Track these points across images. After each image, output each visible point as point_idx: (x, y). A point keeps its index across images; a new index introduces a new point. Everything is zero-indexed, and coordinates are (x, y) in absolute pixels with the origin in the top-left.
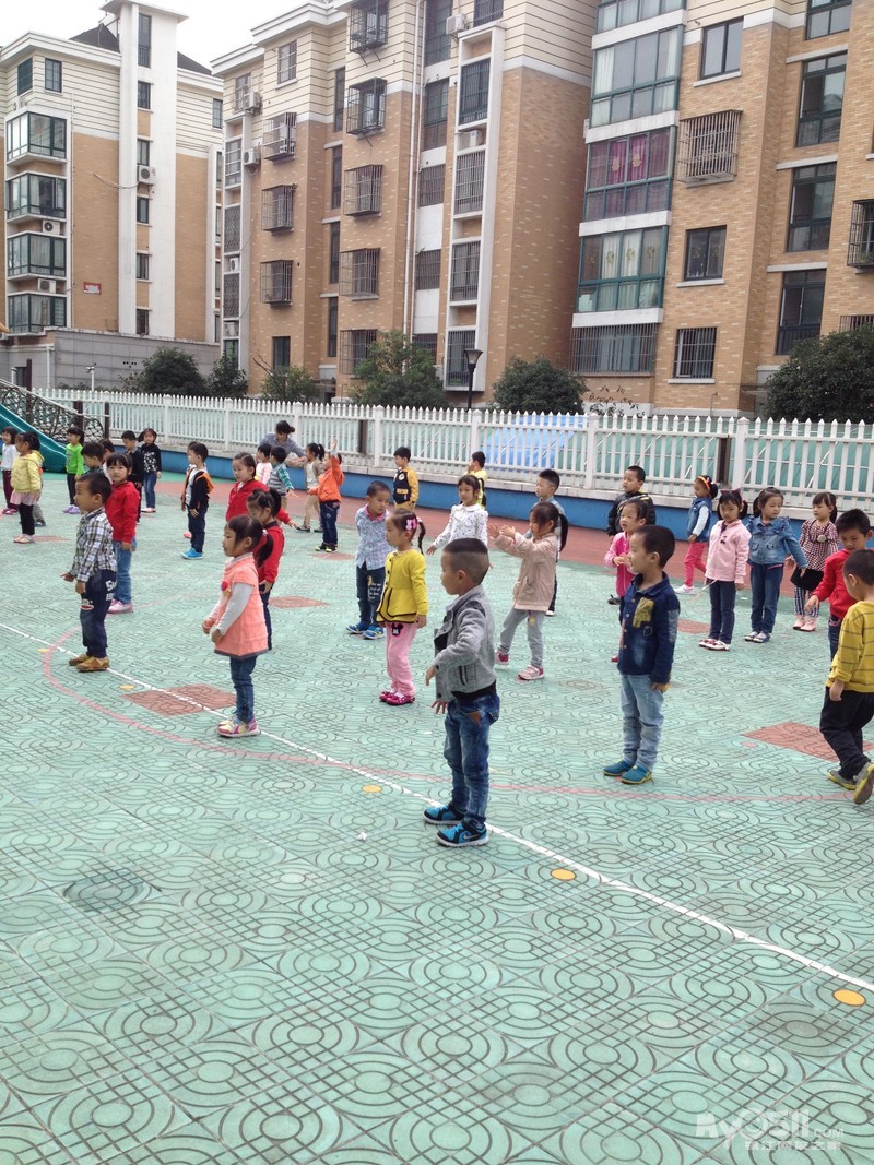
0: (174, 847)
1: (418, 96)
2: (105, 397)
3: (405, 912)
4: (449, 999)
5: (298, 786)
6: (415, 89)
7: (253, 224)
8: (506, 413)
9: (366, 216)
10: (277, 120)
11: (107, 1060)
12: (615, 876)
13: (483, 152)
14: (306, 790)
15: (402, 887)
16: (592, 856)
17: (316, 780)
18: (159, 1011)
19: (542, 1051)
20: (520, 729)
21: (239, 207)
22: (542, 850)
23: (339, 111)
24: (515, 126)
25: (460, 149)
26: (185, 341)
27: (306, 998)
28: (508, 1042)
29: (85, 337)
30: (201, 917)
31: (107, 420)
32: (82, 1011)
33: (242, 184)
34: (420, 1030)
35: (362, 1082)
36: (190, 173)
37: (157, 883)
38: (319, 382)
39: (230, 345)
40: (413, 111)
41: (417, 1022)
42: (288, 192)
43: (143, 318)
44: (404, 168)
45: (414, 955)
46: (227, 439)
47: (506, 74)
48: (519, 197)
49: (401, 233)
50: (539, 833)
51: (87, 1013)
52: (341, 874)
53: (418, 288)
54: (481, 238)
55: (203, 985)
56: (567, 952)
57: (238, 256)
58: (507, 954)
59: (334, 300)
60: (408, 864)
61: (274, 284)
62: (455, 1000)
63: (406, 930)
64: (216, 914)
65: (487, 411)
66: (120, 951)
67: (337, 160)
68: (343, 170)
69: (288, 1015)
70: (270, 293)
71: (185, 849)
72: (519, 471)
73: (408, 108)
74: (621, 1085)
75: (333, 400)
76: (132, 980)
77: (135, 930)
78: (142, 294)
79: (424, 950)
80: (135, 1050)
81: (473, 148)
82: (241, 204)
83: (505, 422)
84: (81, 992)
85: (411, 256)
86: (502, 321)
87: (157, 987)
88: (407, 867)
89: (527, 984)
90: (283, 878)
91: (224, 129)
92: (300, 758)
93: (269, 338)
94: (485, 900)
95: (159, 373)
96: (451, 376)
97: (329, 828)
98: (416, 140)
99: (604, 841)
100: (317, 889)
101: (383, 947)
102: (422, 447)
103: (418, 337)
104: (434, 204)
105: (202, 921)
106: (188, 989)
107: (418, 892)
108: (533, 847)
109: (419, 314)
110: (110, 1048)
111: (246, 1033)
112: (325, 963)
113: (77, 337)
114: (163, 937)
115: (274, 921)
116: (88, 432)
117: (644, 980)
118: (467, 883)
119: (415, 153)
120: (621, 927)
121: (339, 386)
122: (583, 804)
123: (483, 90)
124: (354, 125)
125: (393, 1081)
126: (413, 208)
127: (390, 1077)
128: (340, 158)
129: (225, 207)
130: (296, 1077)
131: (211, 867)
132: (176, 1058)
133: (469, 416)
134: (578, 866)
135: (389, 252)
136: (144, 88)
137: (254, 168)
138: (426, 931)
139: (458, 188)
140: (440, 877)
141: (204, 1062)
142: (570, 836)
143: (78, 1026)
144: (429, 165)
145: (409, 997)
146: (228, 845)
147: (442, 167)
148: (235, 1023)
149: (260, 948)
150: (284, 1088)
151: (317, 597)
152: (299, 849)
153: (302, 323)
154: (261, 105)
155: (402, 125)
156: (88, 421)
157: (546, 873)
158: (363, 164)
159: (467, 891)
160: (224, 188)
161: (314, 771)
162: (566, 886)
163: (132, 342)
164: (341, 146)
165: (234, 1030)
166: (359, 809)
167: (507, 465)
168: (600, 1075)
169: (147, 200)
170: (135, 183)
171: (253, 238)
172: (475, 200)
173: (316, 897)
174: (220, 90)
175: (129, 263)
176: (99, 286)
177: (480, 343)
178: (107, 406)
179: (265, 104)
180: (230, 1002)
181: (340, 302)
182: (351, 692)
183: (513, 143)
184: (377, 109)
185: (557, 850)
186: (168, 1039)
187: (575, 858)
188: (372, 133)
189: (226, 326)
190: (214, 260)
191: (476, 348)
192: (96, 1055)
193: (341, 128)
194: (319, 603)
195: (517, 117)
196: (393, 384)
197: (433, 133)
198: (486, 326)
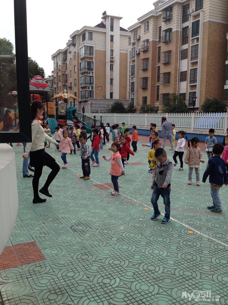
0: (97, 219)
1: (180, 31)
2: (101, 114)
3: (147, 238)
4: (153, 258)
5: (128, 207)
6: (180, 30)
7: (138, 69)
8: (204, 113)
9: (167, 64)
10: (144, 41)
11: (72, 263)
12: (205, 233)
13: (198, 44)
14: (130, 208)
15: (148, 232)
16: (200, 228)
17: (133, 206)
18: (85, 254)
19: (173, 272)
20: (189, 196)
21: (135, 65)
22: (186, 226)
23: (160, 37)
24: (207, 37)
25: (192, 44)
26: (122, 99)
27: (119, 254)
28: (165, 268)
29: (98, 100)
30: (99, 235)
31: (101, 120)
32: (69, 253)
33: (135, 59)
34: (144, 264)
35: (127, 274)
36: (123, 57)
37: (91, 227)
38: (154, 108)
39: (132, 100)
40: (179, 36)
41: (144, 262)
42: (147, 59)
43: (111, 94)
44: (177, 50)
45: (147, 247)
46: (129, 124)
47: (204, 23)
48: (208, 56)
49: (176, 67)
50: (187, 222)
51: (70, 253)
52: (134, 228)
53: (181, 81)
54: (198, 67)
55: (96, 249)
56: (186, 250)
57: (134, 77)
58: (170, 249)
59: (159, 86)
60: (151, 227)
61: (143, 83)
62: (154, 258)
63: (146, 242)
64: (103, 234)
65: (198, 113)
66: (80, 241)
67: (159, 50)
68: (161, 52)
69: (113, 258)
70: (142, 86)
71: (99, 220)
72: (205, 129)
73: (178, 35)
74: (191, 281)
75: (158, 112)
76: (81, 247)
77: (84, 237)
78: (111, 89)
79: (150, 247)
80: (78, 262)
81: (196, 44)
82: (135, 64)
83: (201, 116)
84: (69, 249)
85: (179, 73)
86: (204, 89)
87: (86, 249)
88: (150, 228)
89: (174, 256)
90: (120, 228)
91: (131, 45)
92: (130, 201)
93: (142, 97)
94: (168, 237)
95: (115, 108)
96: (190, 104)
97: (133, 217)
98: (180, 43)
99: (204, 225)
100: (127, 231)
101: (140, 245)
102: (179, 124)
103: (181, 94)
104: (185, 59)
105: (99, 236)
106: (93, 250)
107: (152, 233)
108: (184, 225)
109: (181, 88)
110: (73, 261)
111: (103, 261)
112: (125, 247)
113: (96, 100)
114: (90, 239)
115: (116, 237)
116: (97, 123)
117: (204, 258)
118: (164, 232)
119: (180, 46)
120: (202, 245)
121: (159, 108)
122: (201, 215)
123: (198, 28)
124: (164, 41)
125: (134, 274)
126: (179, 61)
127: (134, 273)
128: (160, 50)
129: (131, 65)
130: (112, 271)
131: (104, 224)
132: (87, 264)
133: (191, 115)
134: (195, 230)
135: (173, 73)
136: (112, 37)
137: (138, 54)
138: (151, 242)
139: (191, 54)
140: (158, 230)
141: (93, 266)
142: (195, 223)
143: (67, 256)
144: (184, 49)
145: (143, 256)
146: (109, 219)
147: (187, 49)
148: (101, 258)
149: (111, 243)
150: (109, 273)
151: (144, 162)
152: (125, 221)
153: (150, 93)
154: (140, 38)
155: (176, 39)
156: (97, 120)
157: (186, 232)
158: (166, 51)
159: (164, 234)
160: (131, 60)
161: (133, 204)
162: (190, 235)
163: (109, 100)
164: (160, 46)
165: (101, 260)
166: (141, 213)
167: (202, 127)
168: (186, 278)
169: (113, 65)
170: (110, 61)
171: (138, 72)
172: (196, 57)
173: (127, 233)
174: (130, 35)
175: (108, 81)
176: (101, 87)
177: (198, 95)
178: (101, 116)
179: (141, 38)
180: (101, 254)
181: (160, 87)
182: (147, 186)
183: (206, 41)
184: (170, 36)
185: (191, 226)
186: (86, 260)
187: (195, 229)
188: (168, 42)
189: (131, 95)
190: (129, 78)
191: (197, 96)
192: (70, 262)
193: (160, 42)
194: (144, 164)
195: (207, 34)
196: (173, 107)
197: (185, 41)
198: (199, 90)
